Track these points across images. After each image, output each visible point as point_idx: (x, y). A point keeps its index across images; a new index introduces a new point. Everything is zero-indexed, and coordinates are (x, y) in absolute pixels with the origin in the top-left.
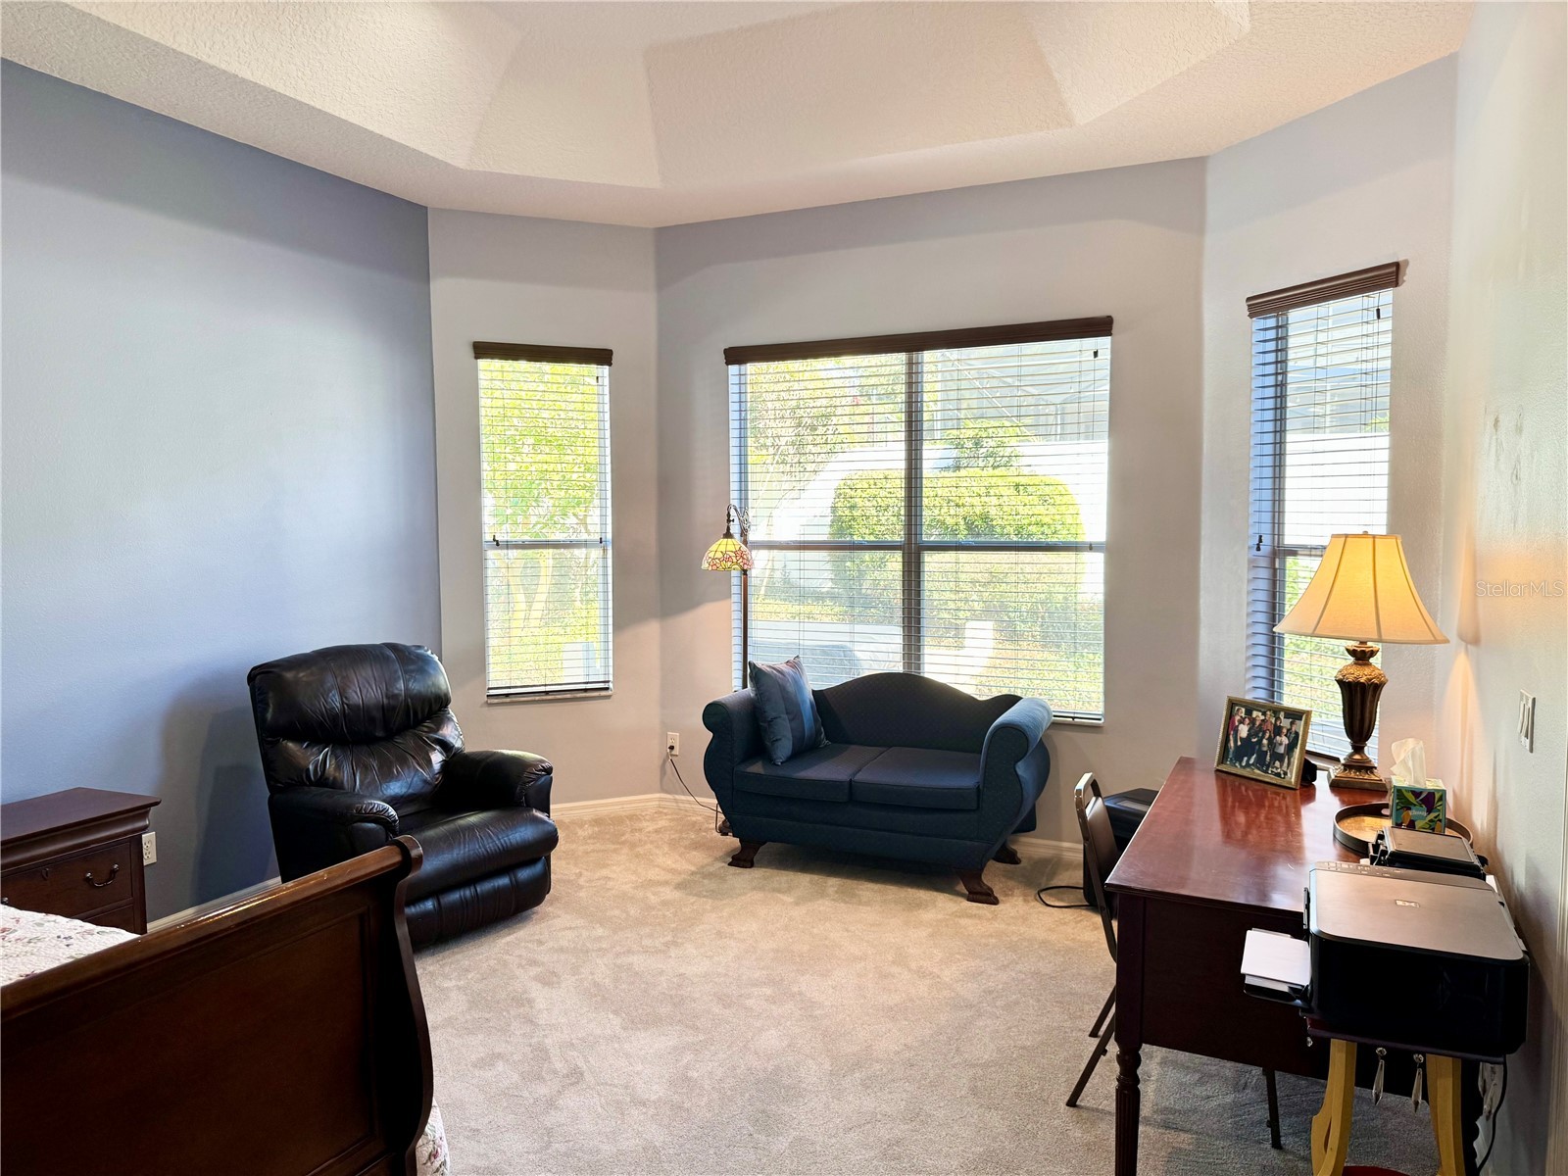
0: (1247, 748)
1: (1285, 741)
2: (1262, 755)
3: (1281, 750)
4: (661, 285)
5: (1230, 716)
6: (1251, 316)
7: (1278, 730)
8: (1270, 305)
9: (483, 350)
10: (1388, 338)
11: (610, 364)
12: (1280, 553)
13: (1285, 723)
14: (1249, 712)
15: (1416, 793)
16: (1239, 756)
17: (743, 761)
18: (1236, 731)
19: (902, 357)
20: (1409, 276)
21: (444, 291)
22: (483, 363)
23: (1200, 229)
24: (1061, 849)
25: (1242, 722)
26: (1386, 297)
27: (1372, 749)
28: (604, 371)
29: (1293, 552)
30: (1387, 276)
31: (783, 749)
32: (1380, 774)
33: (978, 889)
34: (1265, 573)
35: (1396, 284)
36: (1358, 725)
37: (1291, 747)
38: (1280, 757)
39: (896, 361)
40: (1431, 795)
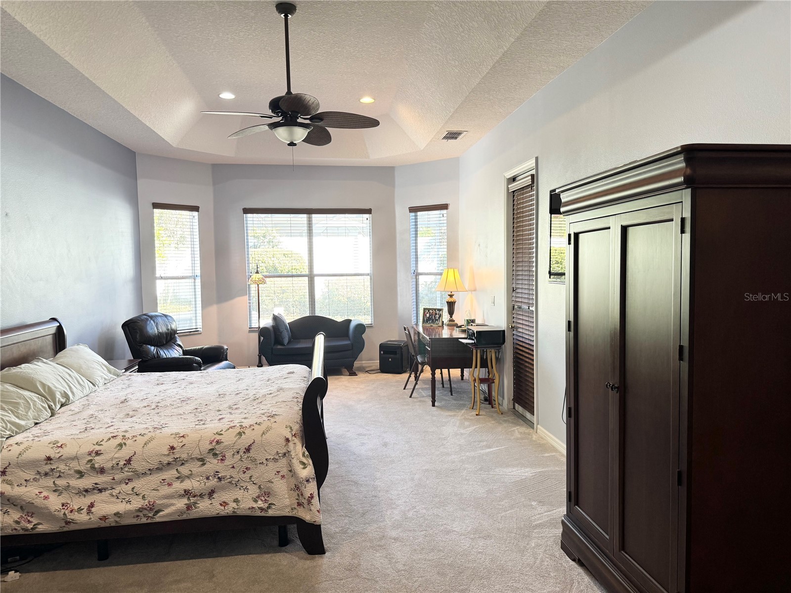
0: (429, 319)
1: (438, 316)
2: (433, 320)
3: (437, 318)
4: (214, 184)
5: (424, 312)
6: (410, 212)
7: (436, 314)
8: (414, 210)
9: (156, 206)
10: (445, 221)
11: (198, 212)
12: (417, 275)
13: (438, 312)
14: (429, 311)
15: (470, 320)
16: (427, 321)
17: (274, 345)
18: (426, 315)
19: (305, 216)
20: (450, 207)
21: (143, 184)
22: (156, 211)
23: (394, 186)
24: (362, 363)
25: (427, 313)
26: (444, 212)
27: (454, 317)
28: (196, 214)
29: (421, 274)
30: (444, 207)
31: (286, 341)
32: (456, 322)
33: (352, 372)
34: (414, 280)
35: (447, 209)
36: (451, 312)
37: (439, 317)
38: (437, 320)
39: (304, 217)
40: (473, 320)
